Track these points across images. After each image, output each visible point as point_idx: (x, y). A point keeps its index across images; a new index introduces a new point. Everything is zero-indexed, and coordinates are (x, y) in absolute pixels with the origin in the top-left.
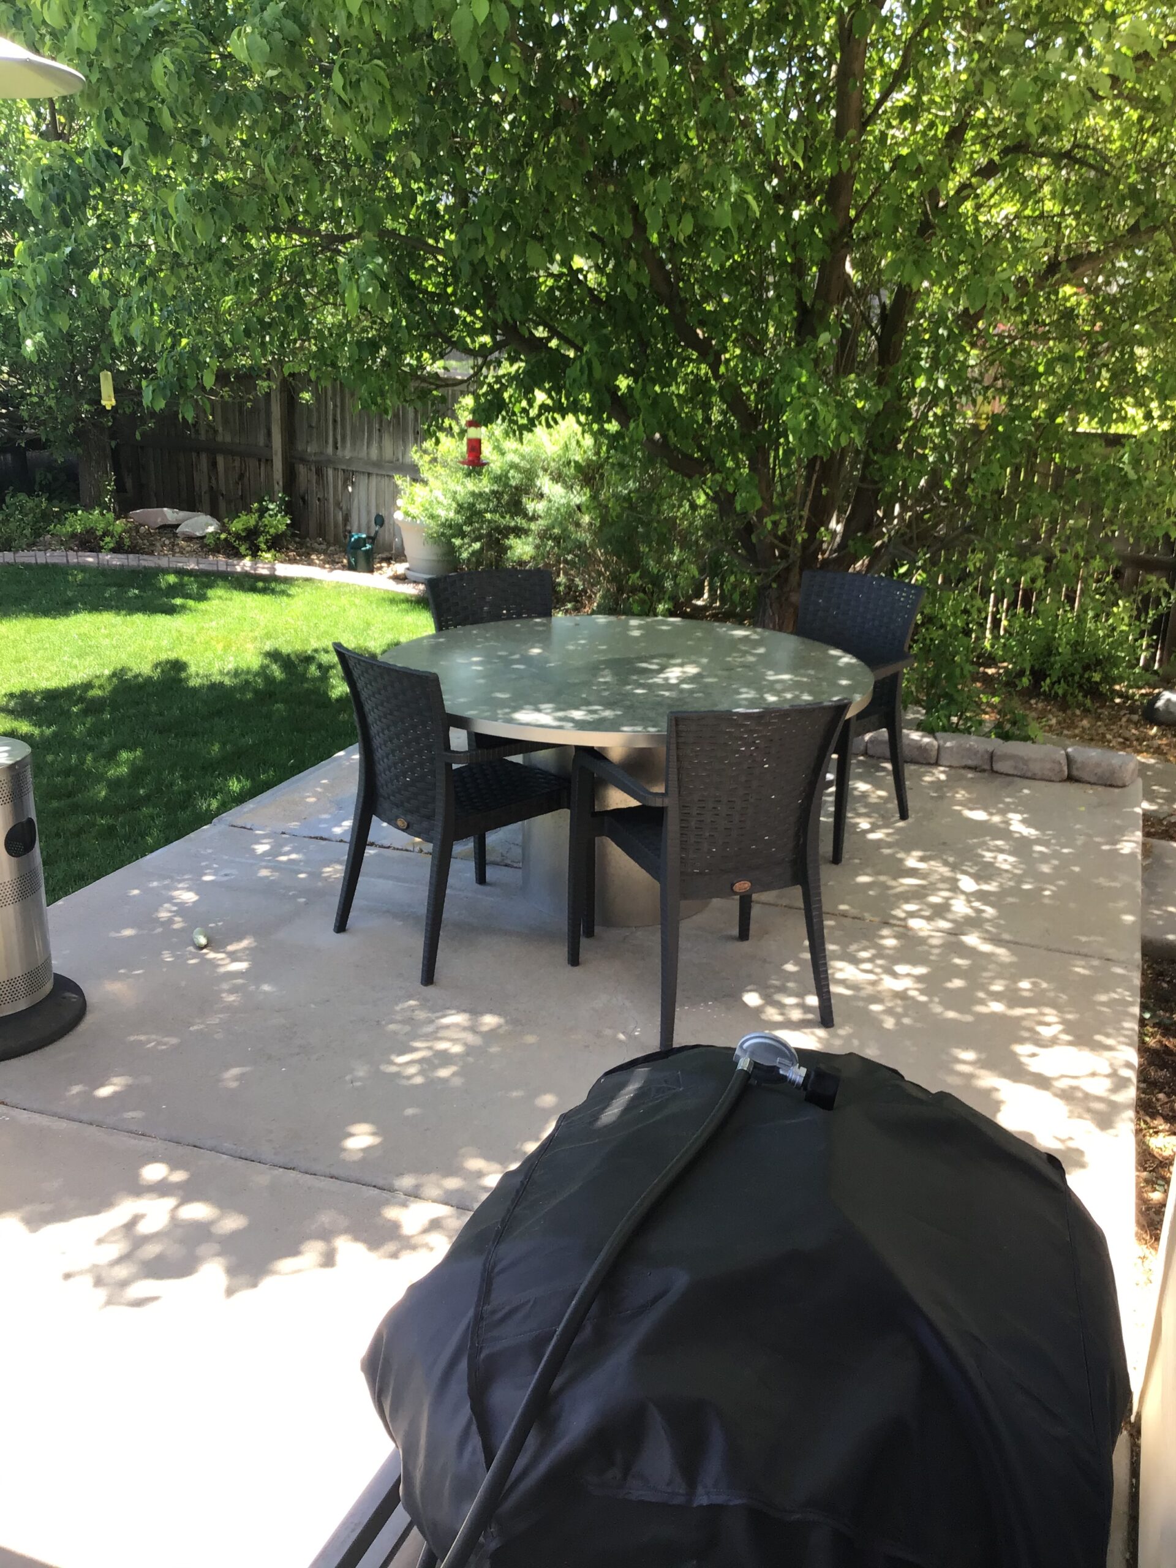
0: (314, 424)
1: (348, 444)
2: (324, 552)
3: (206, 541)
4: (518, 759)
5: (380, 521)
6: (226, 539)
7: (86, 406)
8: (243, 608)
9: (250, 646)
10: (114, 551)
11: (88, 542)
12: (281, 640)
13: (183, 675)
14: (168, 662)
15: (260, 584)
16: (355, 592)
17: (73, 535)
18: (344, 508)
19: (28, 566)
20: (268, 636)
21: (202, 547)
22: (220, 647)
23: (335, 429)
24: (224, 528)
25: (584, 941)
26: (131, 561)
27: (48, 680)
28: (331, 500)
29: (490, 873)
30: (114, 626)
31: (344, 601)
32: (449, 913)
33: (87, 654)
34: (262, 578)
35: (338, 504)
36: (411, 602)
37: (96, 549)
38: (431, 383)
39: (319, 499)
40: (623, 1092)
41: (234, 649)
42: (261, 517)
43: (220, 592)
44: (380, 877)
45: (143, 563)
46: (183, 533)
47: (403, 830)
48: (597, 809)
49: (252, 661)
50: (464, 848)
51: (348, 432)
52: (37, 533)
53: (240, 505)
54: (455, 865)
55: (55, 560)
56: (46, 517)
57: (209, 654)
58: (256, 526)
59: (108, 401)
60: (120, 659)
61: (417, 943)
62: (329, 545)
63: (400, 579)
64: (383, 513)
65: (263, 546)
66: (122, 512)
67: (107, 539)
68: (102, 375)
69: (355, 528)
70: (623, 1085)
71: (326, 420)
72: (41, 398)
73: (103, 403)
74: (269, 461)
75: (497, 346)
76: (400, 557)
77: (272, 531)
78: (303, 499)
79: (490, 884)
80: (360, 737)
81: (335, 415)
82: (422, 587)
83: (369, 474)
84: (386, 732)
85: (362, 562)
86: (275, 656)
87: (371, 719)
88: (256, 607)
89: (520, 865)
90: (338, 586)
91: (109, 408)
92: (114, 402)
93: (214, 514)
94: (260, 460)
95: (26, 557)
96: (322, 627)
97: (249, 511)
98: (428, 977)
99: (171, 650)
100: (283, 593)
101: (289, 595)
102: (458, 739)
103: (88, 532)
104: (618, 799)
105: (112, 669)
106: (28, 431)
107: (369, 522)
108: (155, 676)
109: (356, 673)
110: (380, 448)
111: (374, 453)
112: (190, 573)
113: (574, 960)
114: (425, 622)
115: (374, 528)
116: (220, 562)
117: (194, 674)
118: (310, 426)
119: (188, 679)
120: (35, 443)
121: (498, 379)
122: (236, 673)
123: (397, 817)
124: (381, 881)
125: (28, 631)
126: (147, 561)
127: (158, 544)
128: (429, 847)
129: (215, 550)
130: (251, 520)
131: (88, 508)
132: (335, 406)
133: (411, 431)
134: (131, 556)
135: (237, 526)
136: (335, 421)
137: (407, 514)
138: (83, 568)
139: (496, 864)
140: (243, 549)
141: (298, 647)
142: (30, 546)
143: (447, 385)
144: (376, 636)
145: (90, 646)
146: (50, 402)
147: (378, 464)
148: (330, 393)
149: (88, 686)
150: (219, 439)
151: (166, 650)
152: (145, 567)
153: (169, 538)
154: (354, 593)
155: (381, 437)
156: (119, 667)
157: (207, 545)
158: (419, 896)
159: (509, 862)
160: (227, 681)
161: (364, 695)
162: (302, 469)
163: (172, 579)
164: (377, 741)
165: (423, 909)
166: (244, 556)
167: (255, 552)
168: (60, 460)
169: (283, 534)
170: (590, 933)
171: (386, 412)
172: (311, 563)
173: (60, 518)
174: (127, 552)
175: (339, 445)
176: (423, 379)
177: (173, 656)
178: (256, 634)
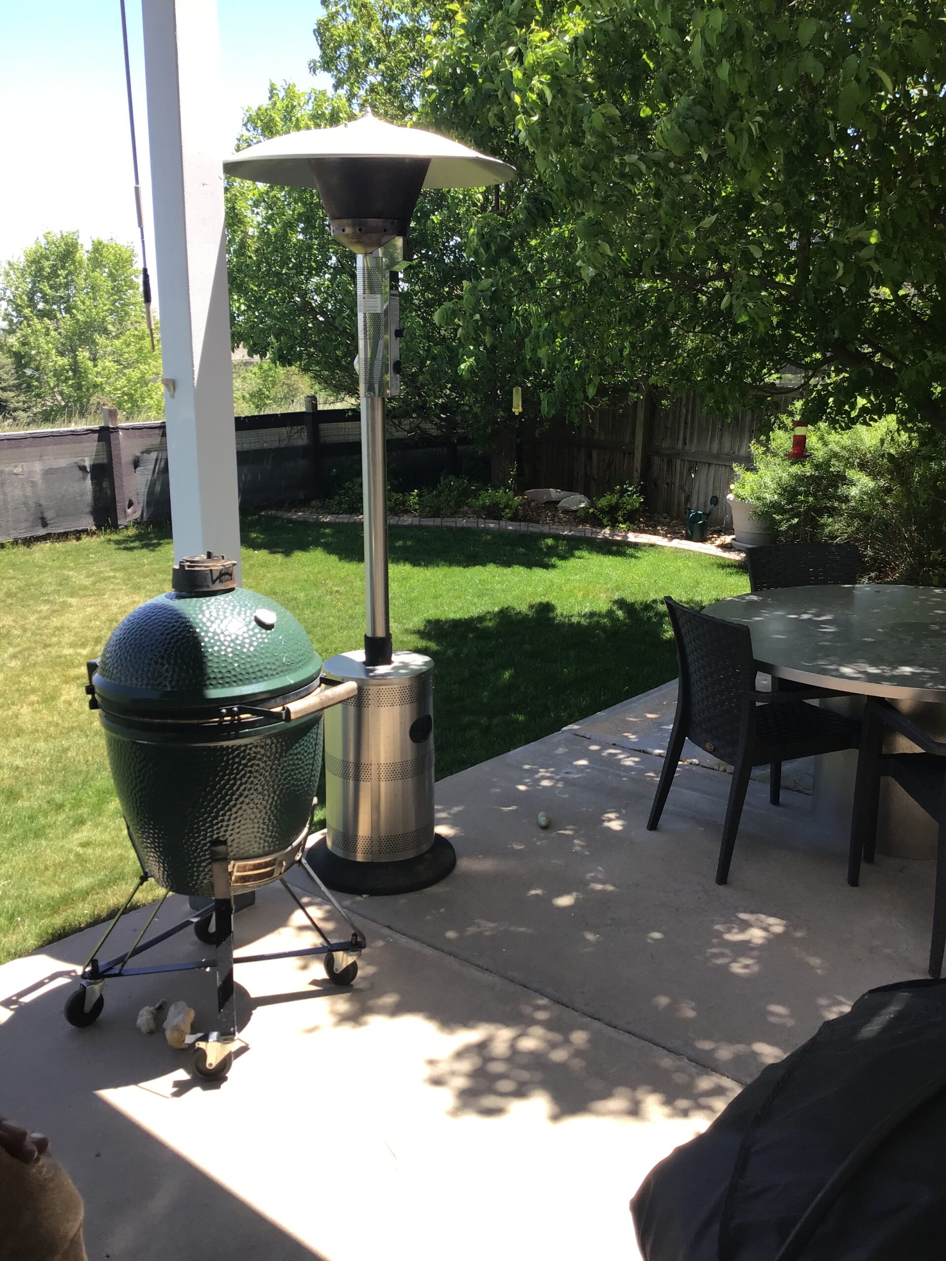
0: (669, 426)
1: (695, 441)
2: (668, 525)
3: (578, 514)
4: (815, 702)
5: (715, 501)
6: (593, 513)
7: (501, 413)
8: (601, 566)
9: (603, 595)
10: (511, 519)
11: (494, 512)
12: (628, 592)
13: (551, 615)
14: (541, 604)
15: (614, 548)
16: (690, 555)
17: (484, 507)
18: (687, 490)
19: (450, 529)
20: (618, 588)
21: (575, 519)
22: (580, 595)
23: (685, 428)
24: (592, 504)
25: (864, 867)
26: (523, 527)
27: (454, 612)
28: (677, 485)
29: (783, 796)
30: (505, 575)
31: (680, 563)
32: (744, 826)
33: (484, 595)
34: (617, 543)
35: (682, 488)
36: (735, 566)
37: (498, 517)
38: (767, 392)
39: (667, 484)
40: (884, 1011)
41: (591, 597)
42: (621, 497)
43: (585, 554)
44: (688, 789)
45: (531, 529)
46: (562, 507)
47: (710, 753)
48: (884, 751)
49: (603, 605)
50: (762, 772)
51: (696, 433)
52: (459, 505)
53: (606, 487)
54: (752, 785)
55: (469, 525)
56: (466, 493)
57: (572, 600)
58: (617, 503)
59: (517, 409)
60: (507, 600)
61: (716, 848)
62: (672, 519)
63: (725, 547)
64: (718, 494)
65: (620, 518)
66: (519, 491)
67: (507, 511)
68: (514, 390)
69: (694, 506)
70: (885, 1005)
71: (679, 422)
72: (471, 407)
73: (514, 410)
74: (632, 454)
75: (826, 361)
76: (729, 530)
77: (629, 507)
78: (656, 484)
79: (782, 806)
80: (680, 674)
81: (686, 418)
82: (743, 555)
83: (709, 464)
84: (702, 671)
85: (697, 533)
86: (621, 603)
87: (690, 659)
88: (611, 566)
89: (811, 792)
90: (677, 550)
91: (517, 414)
92: (521, 409)
93: (587, 493)
94: (624, 454)
95: (449, 522)
96: (660, 583)
97: (613, 492)
98: (723, 878)
99: (544, 595)
100: (632, 556)
101: (636, 557)
102: (763, 682)
103: (494, 505)
104: (905, 745)
105: (500, 607)
106: (459, 431)
107: (706, 501)
108: (531, 614)
109: (681, 621)
110: (720, 443)
111: (715, 447)
112: (565, 538)
113: (854, 881)
114: (745, 583)
115: (710, 507)
116: (587, 530)
117: (559, 614)
118: (666, 427)
119: (554, 618)
120: (464, 440)
121: (826, 386)
122: (592, 615)
123: (706, 742)
124: (689, 792)
125: (445, 576)
126: (534, 528)
127: (543, 515)
128: (731, 768)
129: (583, 521)
130: (614, 499)
131: (496, 488)
132: (687, 411)
133: (747, 429)
134: (523, 524)
135: (603, 502)
136: (686, 423)
137: (737, 496)
138: (487, 531)
139: (787, 788)
140: (605, 521)
141: (640, 598)
142: (453, 514)
143: (781, 393)
144: (703, 592)
145: (487, 589)
146: (477, 409)
147: (718, 456)
148: (684, 401)
149: (481, 619)
150: (596, 437)
151: (541, 595)
152: (532, 532)
153: (551, 511)
154: (688, 558)
155: (722, 436)
156: (506, 606)
157: (578, 517)
158: (720, 809)
159: (801, 788)
160: (584, 622)
161: (686, 640)
162: (656, 460)
163: (550, 541)
164: (694, 678)
165: (722, 821)
166: (606, 526)
167: (614, 524)
168: (480, 452)
169: (637, 510)
170: (870, 860)
171: (727, 415)
172: (655, 533)
173: (475, 495)
174: (520, 521)
175: (687, 442)
176: (760, 388)
177: (545, 600)
178: (609, 586)
